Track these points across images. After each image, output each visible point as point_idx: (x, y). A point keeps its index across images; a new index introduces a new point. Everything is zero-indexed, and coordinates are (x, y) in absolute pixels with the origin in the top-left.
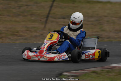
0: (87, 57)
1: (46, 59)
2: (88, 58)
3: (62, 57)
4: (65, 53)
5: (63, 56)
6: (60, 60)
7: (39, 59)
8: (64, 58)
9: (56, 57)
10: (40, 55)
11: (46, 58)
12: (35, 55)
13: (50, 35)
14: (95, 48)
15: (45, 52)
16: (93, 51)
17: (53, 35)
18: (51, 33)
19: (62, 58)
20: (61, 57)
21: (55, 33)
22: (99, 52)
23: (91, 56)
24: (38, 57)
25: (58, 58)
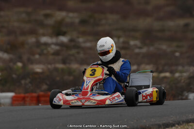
0: (144, 98)
1: (94, 103)
2: (145, 100)
3: (116, 98)
4: (119, 93)
5: (117, 96)
6: (114, 102)
7: (83, 104)
8: (119, 100)
9: (108, 100)
10: (84, 98)
11: (94, 101)
12: (77, 98)
13: (92, 70)
14: (151, 86)
15: (89, 93)
16: (150, 90)
17: (95, 70)
18: (91, 67)
19: (116, 100)
20: (114, 98)
21: (98, 67)
22: (157, 91)
23: (149, 98)
24: (81, 101)
25: (110, 100)
